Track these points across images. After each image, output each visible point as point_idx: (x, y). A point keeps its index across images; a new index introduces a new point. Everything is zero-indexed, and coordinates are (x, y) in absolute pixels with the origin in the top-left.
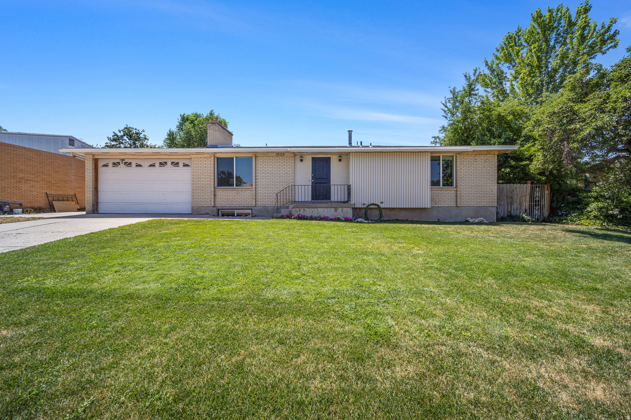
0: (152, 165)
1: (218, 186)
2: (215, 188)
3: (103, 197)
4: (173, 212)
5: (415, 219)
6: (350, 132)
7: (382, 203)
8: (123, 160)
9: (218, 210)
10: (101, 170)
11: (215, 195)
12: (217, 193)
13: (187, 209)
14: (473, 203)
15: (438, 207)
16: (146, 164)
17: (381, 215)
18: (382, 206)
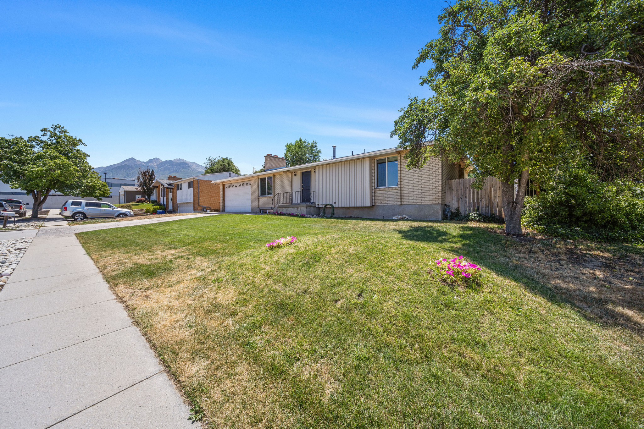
0: (240, 186)
1: (261, 195)
2: (258, 196)
3: (227, 204)
4: (247, 211)
5: (365, 217)
6: (334, 148)
7: (335, 203)
8: (231, 184)
9: (261, 210)
10: (226, 189)
11: (258, 201)
12: (260, 200)
13: (249, 209)
14: (416, 201)
15: (384, 206)
16: (238, 185)
17: (333, 213)
18: (335, 205)
